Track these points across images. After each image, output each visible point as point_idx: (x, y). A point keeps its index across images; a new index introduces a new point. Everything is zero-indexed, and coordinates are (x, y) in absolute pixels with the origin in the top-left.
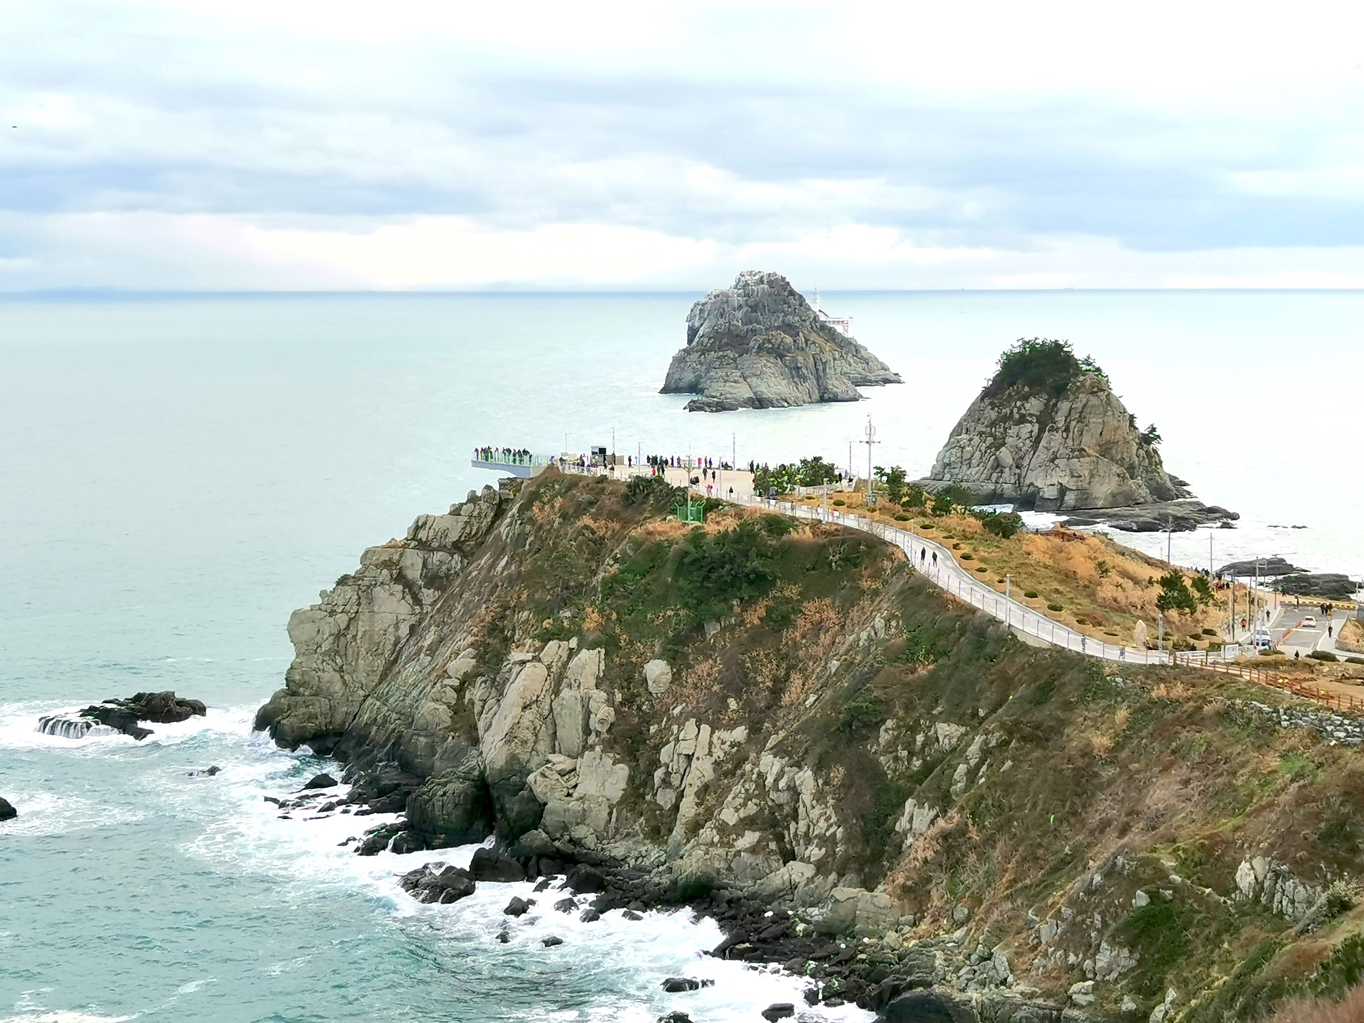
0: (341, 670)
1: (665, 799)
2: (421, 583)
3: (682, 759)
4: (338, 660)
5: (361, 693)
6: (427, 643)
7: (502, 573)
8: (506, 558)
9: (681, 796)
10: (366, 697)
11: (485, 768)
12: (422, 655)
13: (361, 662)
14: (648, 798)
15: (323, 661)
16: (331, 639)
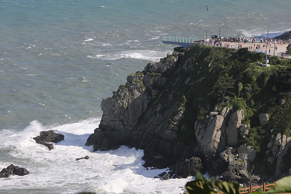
0: (122, 121)
1: (270, 160)
2: (151, 88)
3: (276, 147)
4: (122, 117)
5: (130, 129)
6: (158, 110)
7: (188, 84)
8: (189, 78)
9: (276, 159)
10: (132, 130)
11: (203, 151)
12: (158, 114)
13: (130, 117)
14: (264, 160)
15: (115, 117)
16: (119, 109)
